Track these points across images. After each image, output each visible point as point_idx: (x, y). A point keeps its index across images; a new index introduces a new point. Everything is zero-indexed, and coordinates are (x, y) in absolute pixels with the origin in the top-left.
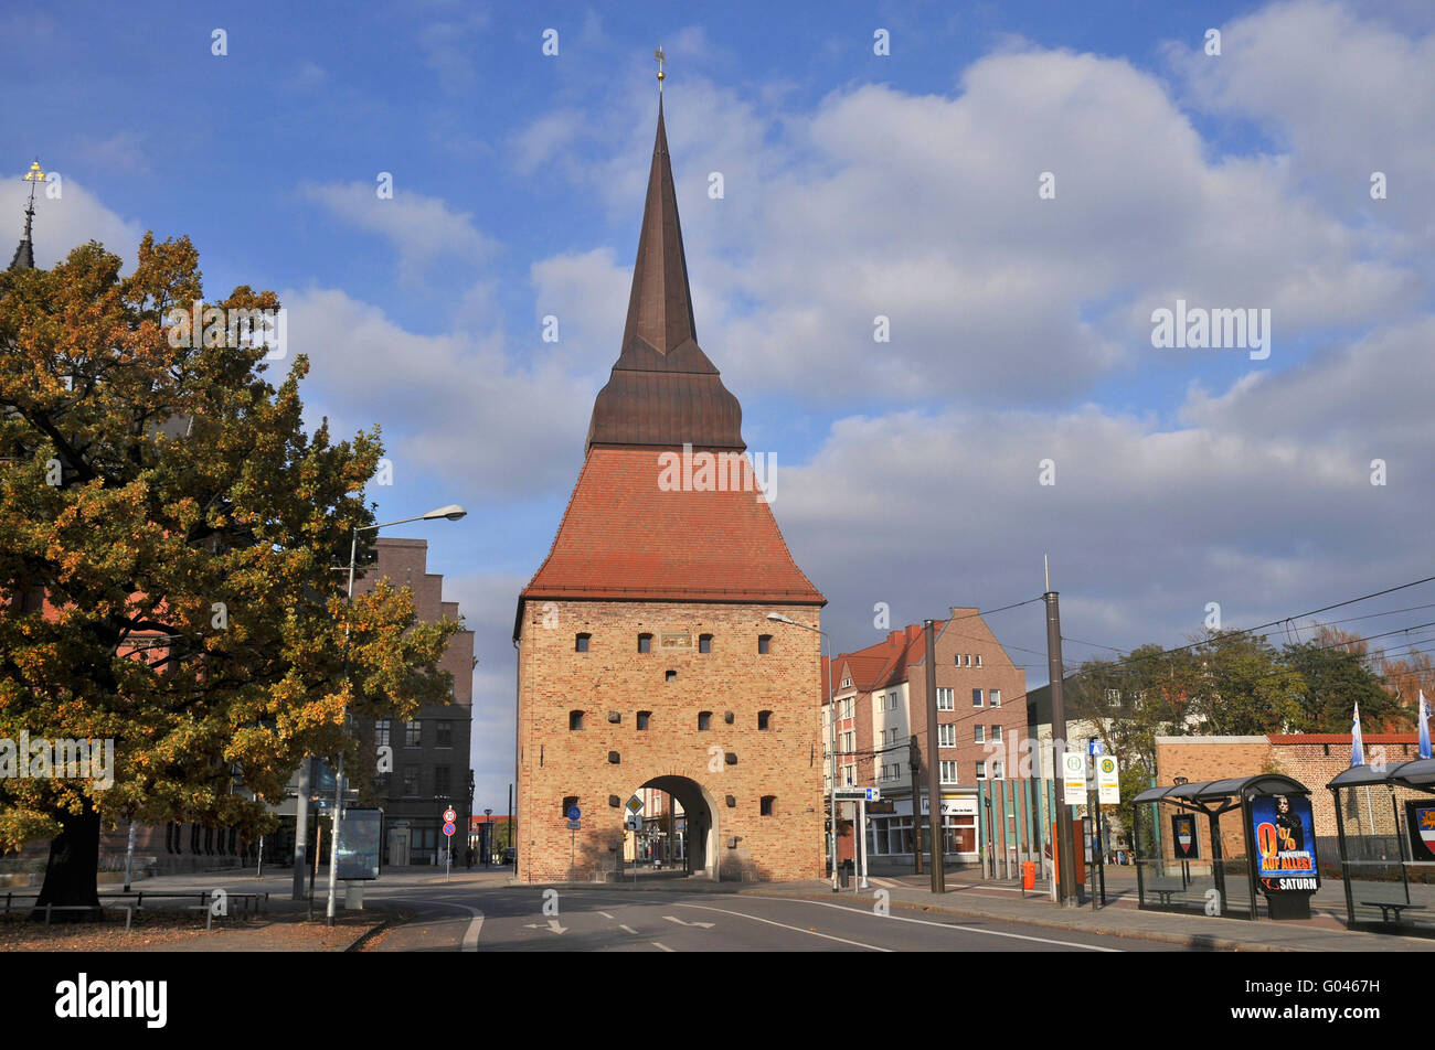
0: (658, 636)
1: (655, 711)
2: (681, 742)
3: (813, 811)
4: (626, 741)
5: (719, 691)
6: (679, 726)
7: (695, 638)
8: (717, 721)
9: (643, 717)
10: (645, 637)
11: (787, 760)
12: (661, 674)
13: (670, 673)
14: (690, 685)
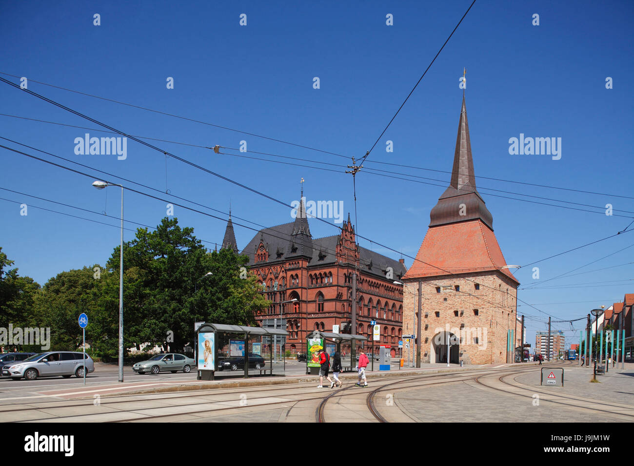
0: (442, 288)
1: (440, 311)
2: (448, 321)
3: (490, 342)
4: (431, 321)
5: (460, 304)
6: (447, 315)
7: (453, 287)
8: (459, 313)
9: (437, 314)
10: (438, 289)
11: (482, 325)
12: (442, 300)
13: (445, 299)
14: (451, 303)
